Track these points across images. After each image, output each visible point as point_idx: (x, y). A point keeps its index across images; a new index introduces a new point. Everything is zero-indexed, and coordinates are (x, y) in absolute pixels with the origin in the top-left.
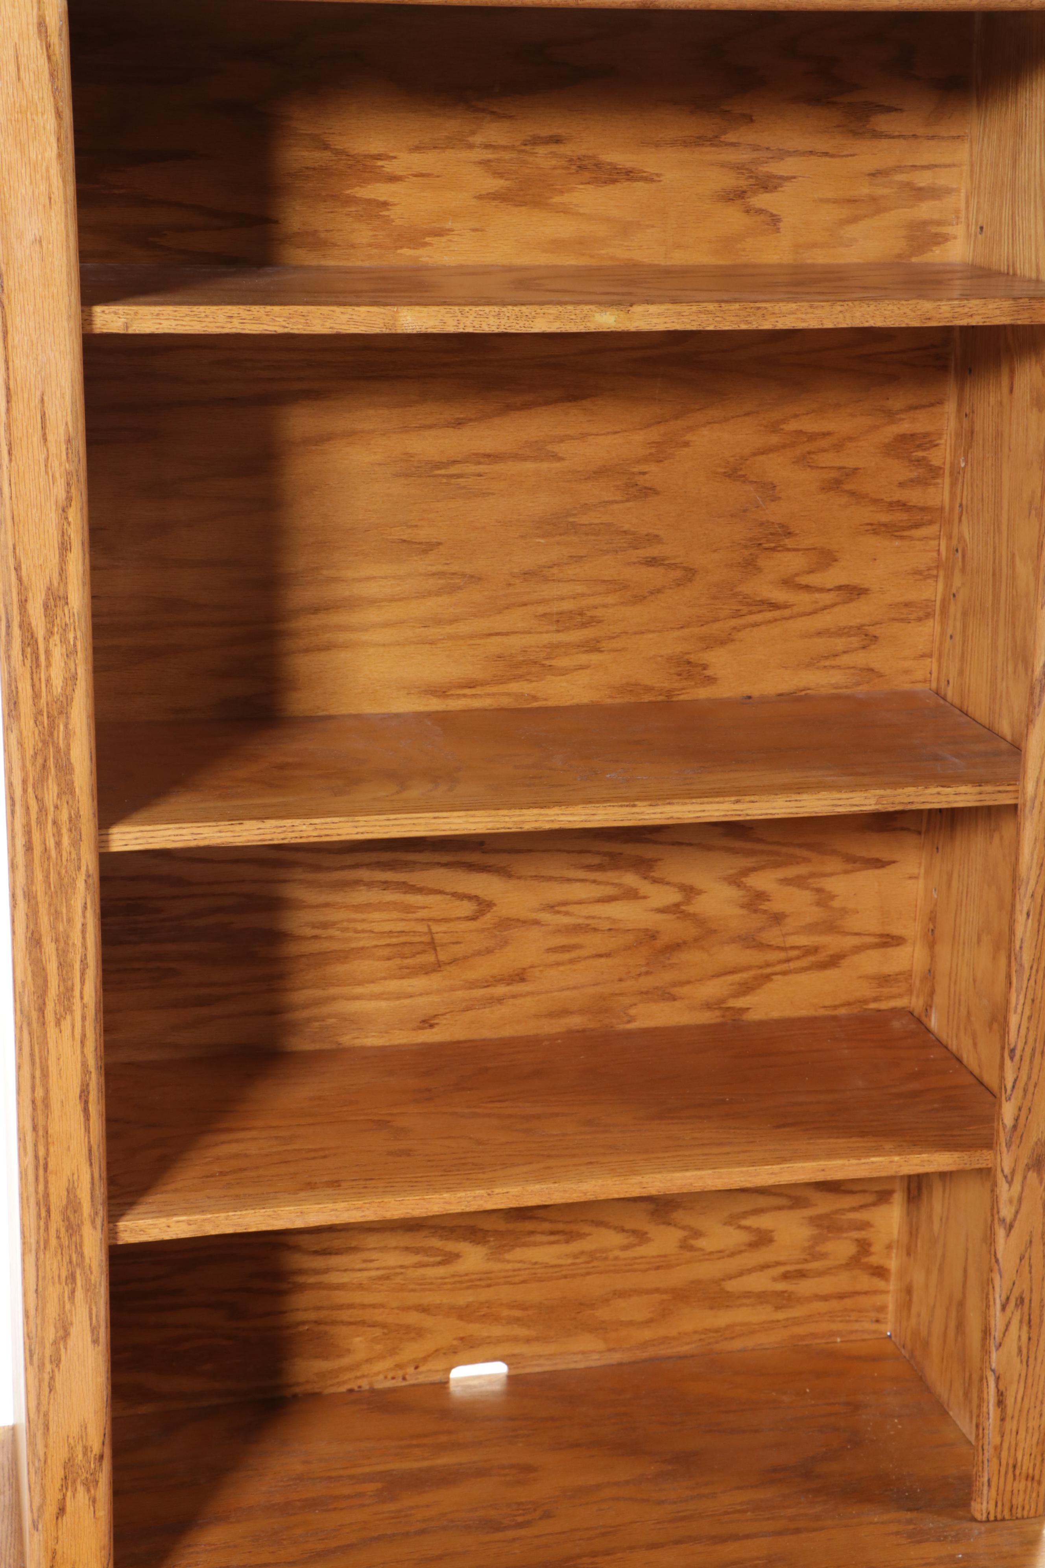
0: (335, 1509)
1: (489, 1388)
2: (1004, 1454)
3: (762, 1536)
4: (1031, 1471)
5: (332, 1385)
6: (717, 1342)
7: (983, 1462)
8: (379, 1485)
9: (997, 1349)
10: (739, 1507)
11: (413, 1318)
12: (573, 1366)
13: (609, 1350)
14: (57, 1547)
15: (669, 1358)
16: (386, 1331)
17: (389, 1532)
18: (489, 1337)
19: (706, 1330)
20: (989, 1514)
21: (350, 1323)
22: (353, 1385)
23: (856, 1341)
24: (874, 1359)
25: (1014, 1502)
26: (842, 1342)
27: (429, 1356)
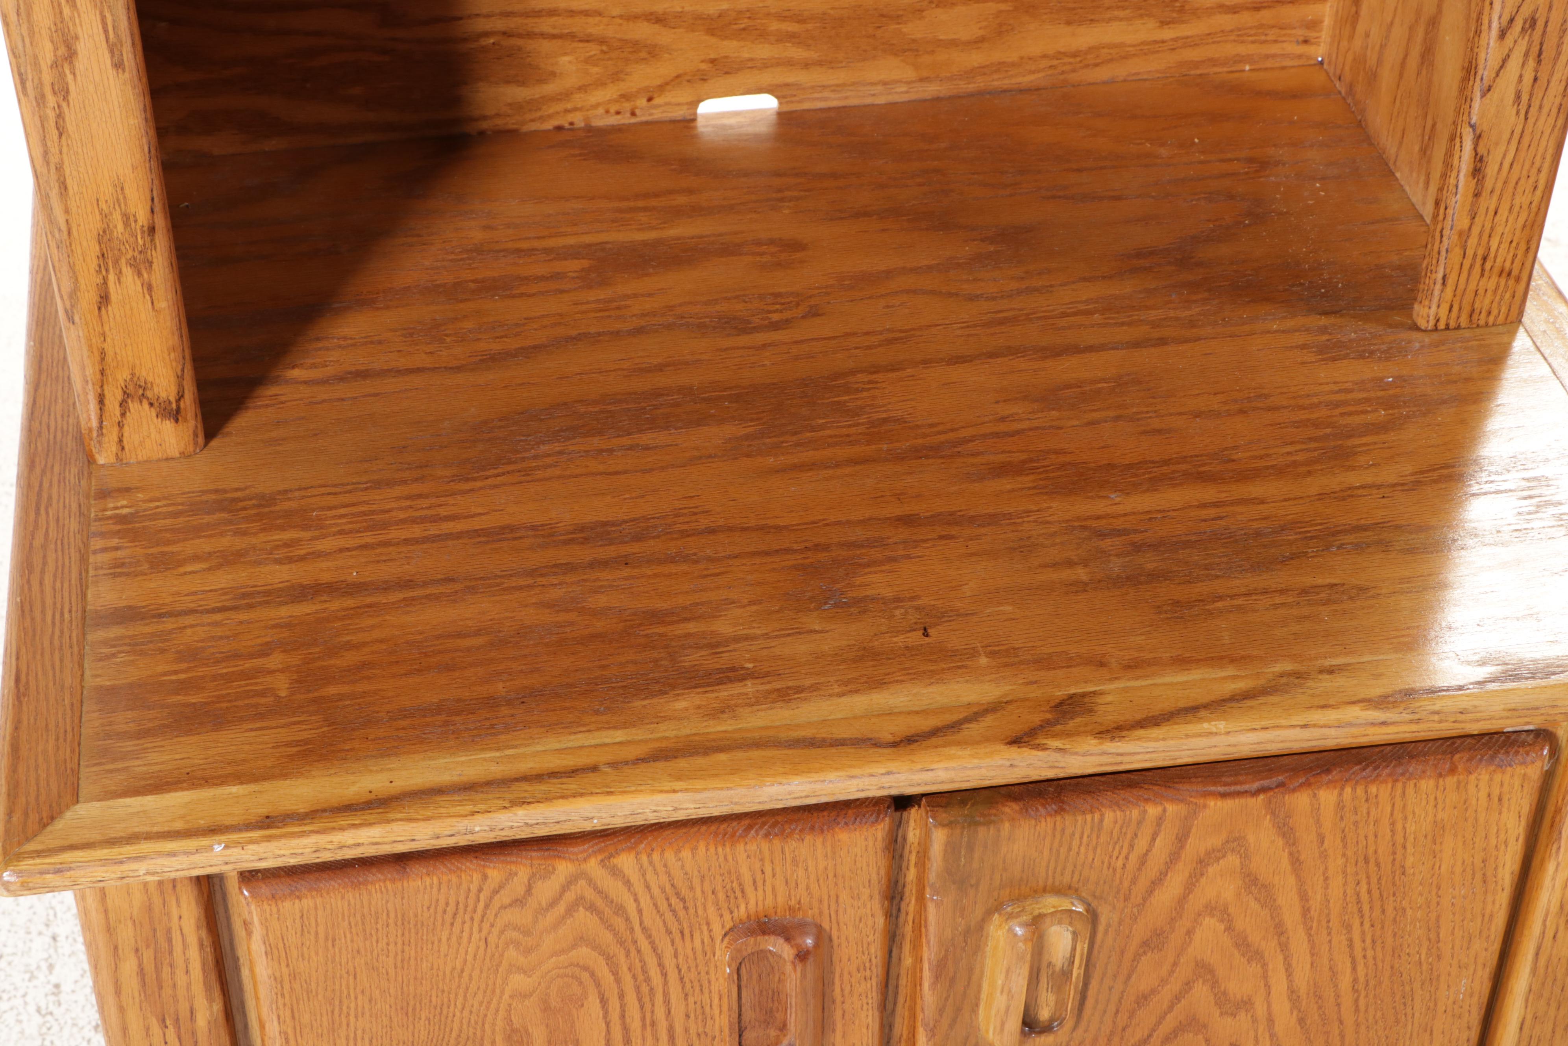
0: (522, 295)
1: (751, 130)
2: (1472, 242)
3: (1113, 349)
4: (1508, 265)
5: (533, 120)
6: (1074, 71)
7: (1439, 253)
8: (585, 263)
9: (1483, 95)
10: (1082, 307)
11: (643, 31)
12: (869, 101)
13: (921, 80)
14: (105, 346)
15: (1005, 91)
16: (604, 48)
17: (593, 330)
18: (751, 60)
19: (1060, 53)
20: (1438, 321)
21: (554, 37)
22: (563, 121)
23: (1272, 69)
24: (1295, 95)
25: (1477, 305)
26: (1251, 70)
27: (667, 84)
